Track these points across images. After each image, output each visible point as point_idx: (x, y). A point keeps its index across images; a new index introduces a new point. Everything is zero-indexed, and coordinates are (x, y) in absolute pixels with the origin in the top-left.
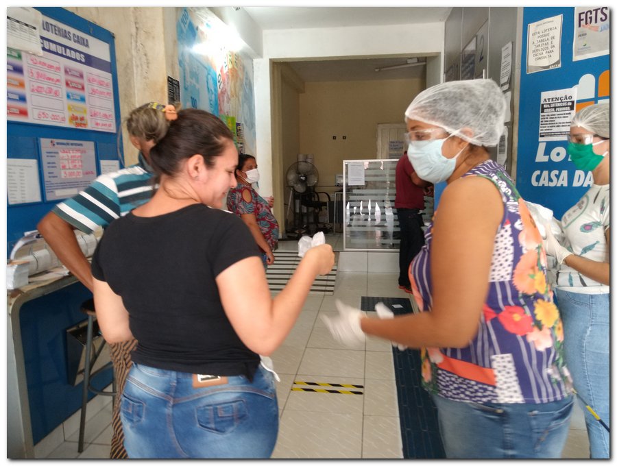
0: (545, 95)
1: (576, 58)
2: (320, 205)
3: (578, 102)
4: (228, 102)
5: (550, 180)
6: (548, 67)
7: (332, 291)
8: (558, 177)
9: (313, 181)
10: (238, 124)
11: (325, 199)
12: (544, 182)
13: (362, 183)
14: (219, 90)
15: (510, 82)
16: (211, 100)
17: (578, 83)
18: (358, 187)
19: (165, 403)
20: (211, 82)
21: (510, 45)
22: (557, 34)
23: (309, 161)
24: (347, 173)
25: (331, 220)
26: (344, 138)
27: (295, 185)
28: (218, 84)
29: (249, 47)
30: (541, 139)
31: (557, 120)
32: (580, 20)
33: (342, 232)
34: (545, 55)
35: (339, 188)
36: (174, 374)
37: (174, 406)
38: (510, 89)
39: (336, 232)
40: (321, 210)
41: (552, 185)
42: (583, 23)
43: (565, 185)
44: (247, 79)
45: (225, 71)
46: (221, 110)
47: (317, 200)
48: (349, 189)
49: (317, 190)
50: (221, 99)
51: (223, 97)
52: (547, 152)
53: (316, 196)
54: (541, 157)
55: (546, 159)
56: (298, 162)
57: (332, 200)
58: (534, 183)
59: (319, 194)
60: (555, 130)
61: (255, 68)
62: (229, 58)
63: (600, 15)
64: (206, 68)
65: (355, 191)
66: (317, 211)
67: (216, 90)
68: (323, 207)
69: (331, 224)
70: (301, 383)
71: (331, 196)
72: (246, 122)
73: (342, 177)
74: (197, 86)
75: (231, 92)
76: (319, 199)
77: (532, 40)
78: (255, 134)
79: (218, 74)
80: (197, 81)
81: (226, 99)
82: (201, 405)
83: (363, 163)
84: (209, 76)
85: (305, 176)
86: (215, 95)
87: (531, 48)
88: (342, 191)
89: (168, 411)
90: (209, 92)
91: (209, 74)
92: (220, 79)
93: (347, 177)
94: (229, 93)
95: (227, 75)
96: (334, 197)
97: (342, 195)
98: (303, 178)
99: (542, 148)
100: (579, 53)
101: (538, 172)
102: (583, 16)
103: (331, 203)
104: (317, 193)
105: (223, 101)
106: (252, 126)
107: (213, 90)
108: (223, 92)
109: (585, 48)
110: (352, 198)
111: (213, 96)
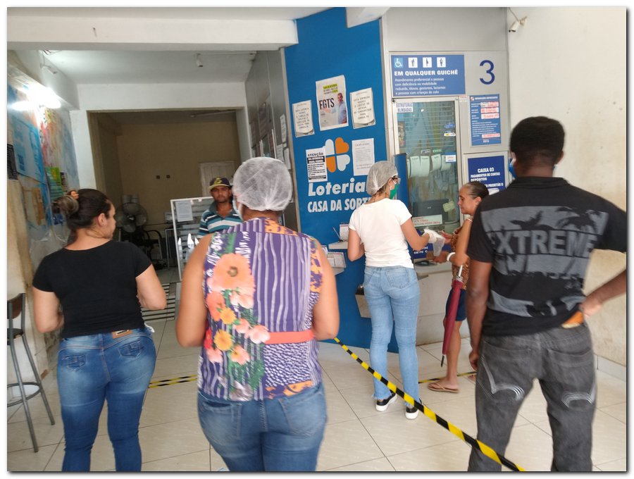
0: (308, 152)
1: (322, 129)
2: (151, 243)
3: (327, 156)
4: (51, 155)
5: (318, 208)
6: (307, 133)
7: (173, 317)
8: (322, 205)
9: (142, 220)
10: (62, 174)
11: (155, 237)
12: (315, 209)
13: (191, 219)
14: (42, 145)
15: (287, 141)
16: (35, 155)
17: (324, 145)
18: (188, 223)
19: (99, 350)
20: (34, 138)
21: (283, 116)
22: (309, 112)
23: (134, 201)
24: (175, 211)
25: (165, 256)
26: (168, 177)
27: (124, 226)
28: (40, 139)
29: (65, 102)
30: (310, 181)
31: (317, 169)
32: (321, 105)
33: (177, 266)
34: (304, 125)
35: (169, 225)
36: (100, 335)
37: (104, 350)
38: (288, 147)
39: (171, 267)
40: (152, 248)
41: (320, 211)
42: (322, 106)
43: (327, 210)
44: (65, 130)
45: (45, 126)
46: (45, 163)
47: (147, 238)
48: (179, 225)
49: (147, 229)
50: (44, 153)
51: (46, 150)
52: (314, 190)
53: (146, 235)
54: (311, 193)
55: (314, 194)
56: (123, 204)
57: (163, 237)
58: (310, 211)
59: (149, 233)
60: (317, 175)
61: (72, 119)
62: (47, 113)
63: (330, 104)
64: (28, 126)
65: (185, 227)
66: (148, 249)
67: (39, 145)
68: (155, 245)
69: (165, 260)
70: (155, 383)
71: (161, 233)
72: (69, 170)
73: (171, 215)
74: (22, 144)
75: (52, 144)
76: (149, 237)
77: (296, 115)
78: (78, 180)
79: (39, 131)
80: (22, 140)
81: (48, 152)
82: (121, 345)
83: (190, 201)
84: (32, 133)
85: (134, 216)
86: (39, 151)
87: (296, 120)
88: (172, 227)
89: (102, 353)
90: (32, 147)
91: (31, 131)
92: (42, 134)
93: (176, 214)
94: (51, 146)
95: (48, 130)
96: (165, 234)
97: (172, 232)
98: (132, 219)
99: (311, 186)
100: (323, 126)
101: (311, 203)
102: (322, 103)
103: (163, 240)
104: (147, 232)
105: (46, 154)
106: (75, 173)
107: (36, 144)
108: (45, 146)
109: (325, 123)
110: (182, 233)
111: (37, 151)
